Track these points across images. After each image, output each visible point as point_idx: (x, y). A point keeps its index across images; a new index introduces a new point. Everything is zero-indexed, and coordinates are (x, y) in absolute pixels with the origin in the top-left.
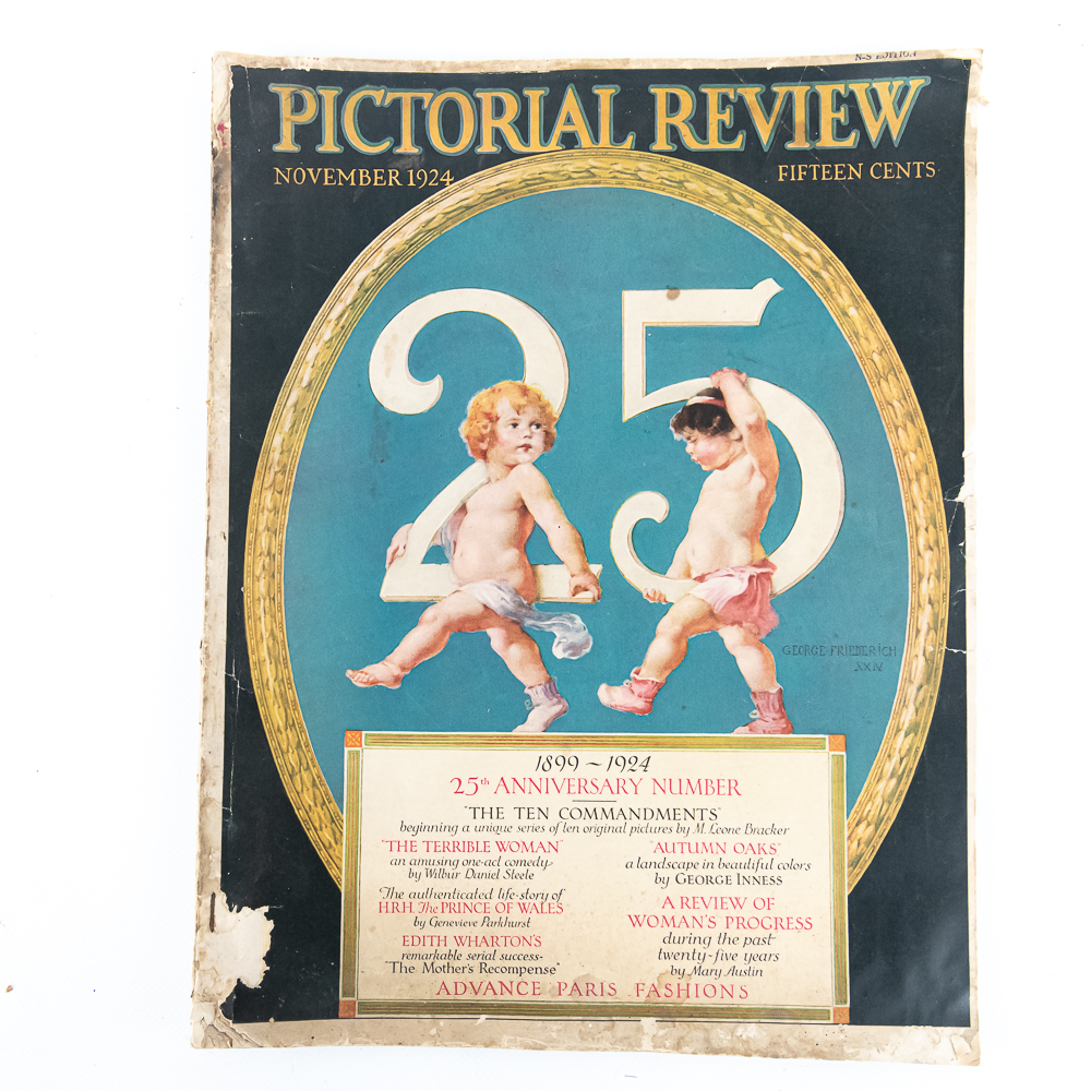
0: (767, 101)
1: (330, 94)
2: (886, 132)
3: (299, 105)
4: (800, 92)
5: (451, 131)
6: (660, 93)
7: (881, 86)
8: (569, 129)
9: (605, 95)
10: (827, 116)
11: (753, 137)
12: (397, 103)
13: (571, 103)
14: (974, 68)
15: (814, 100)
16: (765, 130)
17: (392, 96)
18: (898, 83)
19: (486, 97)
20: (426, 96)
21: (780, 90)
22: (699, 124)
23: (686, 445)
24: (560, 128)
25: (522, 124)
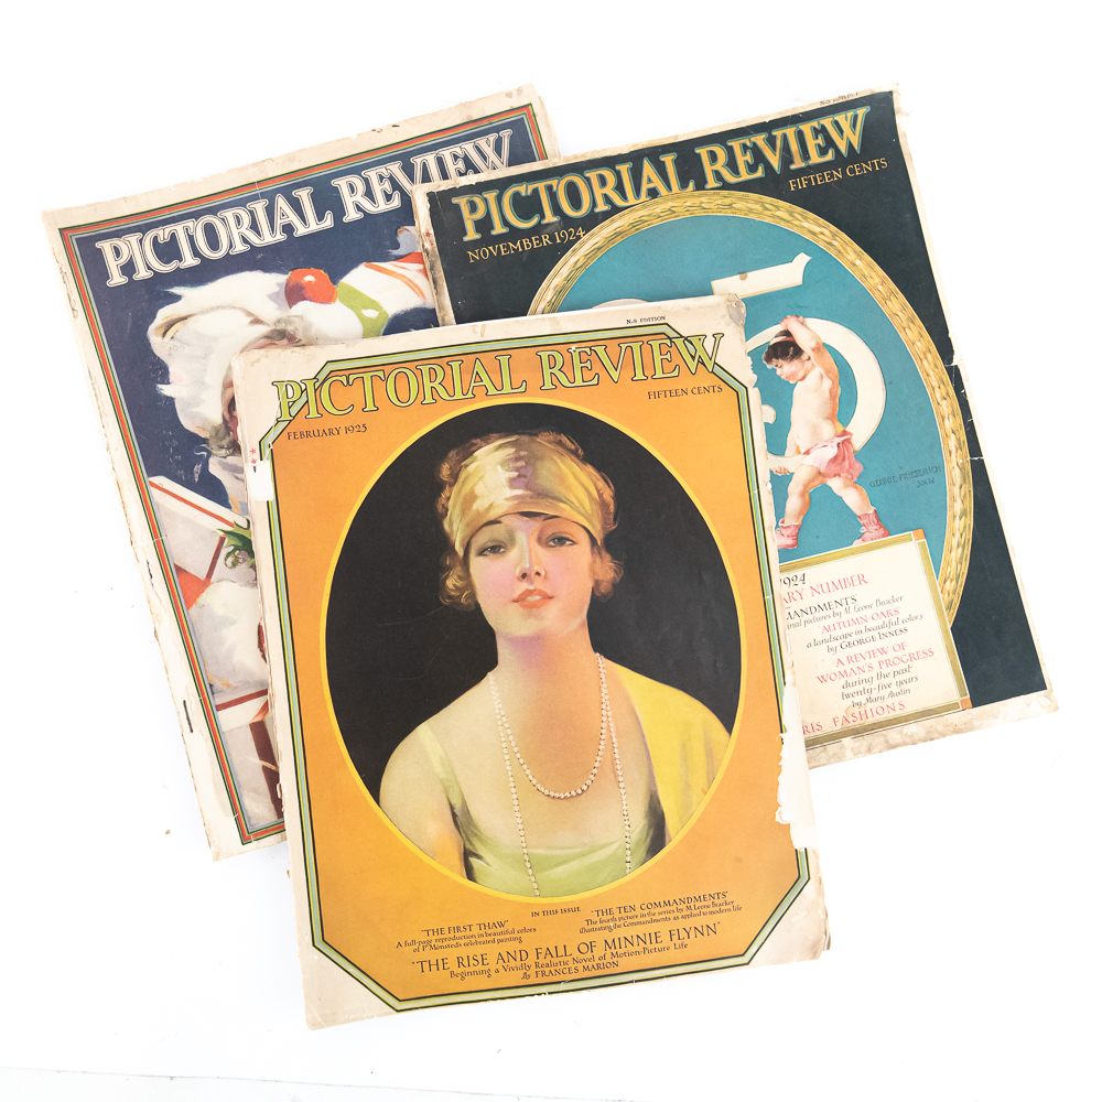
0: (771, 141)
1: (491, 196)
2: (850, 146)
3: (473, 208)
4: (790, 132)
5: (575, 201)
6: (703, 152)
7: (840, 118)
8: (651, 186)
9: (668, 160)
10: (811, 144)
11: (768, 166)
12: (536, 191)
13: (648, 169)
14: (895, 96)
15: (800, 136)
16: (775, 161)
17: (531, 187)
18: (850, 114)
19: (593, 175)
20: (554, 182)
21: (778, 133)
22: (732, 165)
23: (775, 370)
24: (645, 187)
25: (620, 188)
